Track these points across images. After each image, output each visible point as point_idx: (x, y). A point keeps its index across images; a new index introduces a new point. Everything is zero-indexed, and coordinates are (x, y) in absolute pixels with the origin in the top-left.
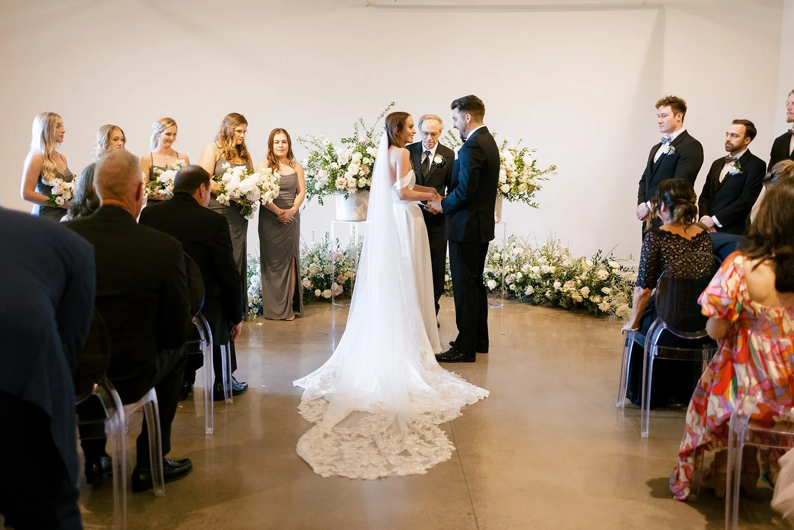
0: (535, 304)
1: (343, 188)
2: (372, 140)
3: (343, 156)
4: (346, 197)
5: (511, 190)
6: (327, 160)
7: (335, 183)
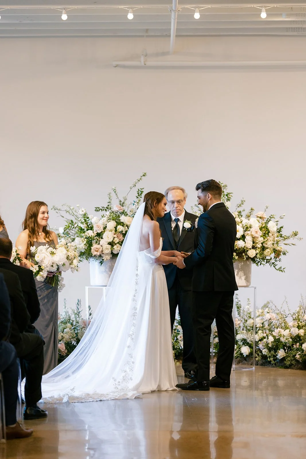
0: (286, 367)
1: (98, 254)
2: (125, 208)
3: (98, 224)
4: (101, 263)
5: (257, 254)
6: (83, 228)
7: (91, 249)
